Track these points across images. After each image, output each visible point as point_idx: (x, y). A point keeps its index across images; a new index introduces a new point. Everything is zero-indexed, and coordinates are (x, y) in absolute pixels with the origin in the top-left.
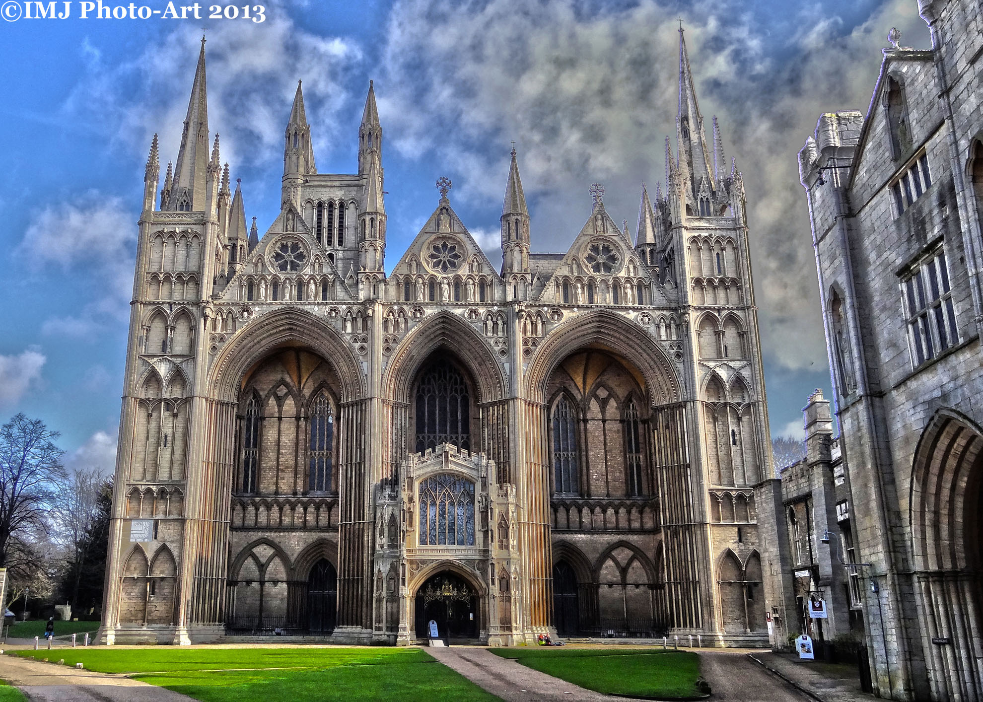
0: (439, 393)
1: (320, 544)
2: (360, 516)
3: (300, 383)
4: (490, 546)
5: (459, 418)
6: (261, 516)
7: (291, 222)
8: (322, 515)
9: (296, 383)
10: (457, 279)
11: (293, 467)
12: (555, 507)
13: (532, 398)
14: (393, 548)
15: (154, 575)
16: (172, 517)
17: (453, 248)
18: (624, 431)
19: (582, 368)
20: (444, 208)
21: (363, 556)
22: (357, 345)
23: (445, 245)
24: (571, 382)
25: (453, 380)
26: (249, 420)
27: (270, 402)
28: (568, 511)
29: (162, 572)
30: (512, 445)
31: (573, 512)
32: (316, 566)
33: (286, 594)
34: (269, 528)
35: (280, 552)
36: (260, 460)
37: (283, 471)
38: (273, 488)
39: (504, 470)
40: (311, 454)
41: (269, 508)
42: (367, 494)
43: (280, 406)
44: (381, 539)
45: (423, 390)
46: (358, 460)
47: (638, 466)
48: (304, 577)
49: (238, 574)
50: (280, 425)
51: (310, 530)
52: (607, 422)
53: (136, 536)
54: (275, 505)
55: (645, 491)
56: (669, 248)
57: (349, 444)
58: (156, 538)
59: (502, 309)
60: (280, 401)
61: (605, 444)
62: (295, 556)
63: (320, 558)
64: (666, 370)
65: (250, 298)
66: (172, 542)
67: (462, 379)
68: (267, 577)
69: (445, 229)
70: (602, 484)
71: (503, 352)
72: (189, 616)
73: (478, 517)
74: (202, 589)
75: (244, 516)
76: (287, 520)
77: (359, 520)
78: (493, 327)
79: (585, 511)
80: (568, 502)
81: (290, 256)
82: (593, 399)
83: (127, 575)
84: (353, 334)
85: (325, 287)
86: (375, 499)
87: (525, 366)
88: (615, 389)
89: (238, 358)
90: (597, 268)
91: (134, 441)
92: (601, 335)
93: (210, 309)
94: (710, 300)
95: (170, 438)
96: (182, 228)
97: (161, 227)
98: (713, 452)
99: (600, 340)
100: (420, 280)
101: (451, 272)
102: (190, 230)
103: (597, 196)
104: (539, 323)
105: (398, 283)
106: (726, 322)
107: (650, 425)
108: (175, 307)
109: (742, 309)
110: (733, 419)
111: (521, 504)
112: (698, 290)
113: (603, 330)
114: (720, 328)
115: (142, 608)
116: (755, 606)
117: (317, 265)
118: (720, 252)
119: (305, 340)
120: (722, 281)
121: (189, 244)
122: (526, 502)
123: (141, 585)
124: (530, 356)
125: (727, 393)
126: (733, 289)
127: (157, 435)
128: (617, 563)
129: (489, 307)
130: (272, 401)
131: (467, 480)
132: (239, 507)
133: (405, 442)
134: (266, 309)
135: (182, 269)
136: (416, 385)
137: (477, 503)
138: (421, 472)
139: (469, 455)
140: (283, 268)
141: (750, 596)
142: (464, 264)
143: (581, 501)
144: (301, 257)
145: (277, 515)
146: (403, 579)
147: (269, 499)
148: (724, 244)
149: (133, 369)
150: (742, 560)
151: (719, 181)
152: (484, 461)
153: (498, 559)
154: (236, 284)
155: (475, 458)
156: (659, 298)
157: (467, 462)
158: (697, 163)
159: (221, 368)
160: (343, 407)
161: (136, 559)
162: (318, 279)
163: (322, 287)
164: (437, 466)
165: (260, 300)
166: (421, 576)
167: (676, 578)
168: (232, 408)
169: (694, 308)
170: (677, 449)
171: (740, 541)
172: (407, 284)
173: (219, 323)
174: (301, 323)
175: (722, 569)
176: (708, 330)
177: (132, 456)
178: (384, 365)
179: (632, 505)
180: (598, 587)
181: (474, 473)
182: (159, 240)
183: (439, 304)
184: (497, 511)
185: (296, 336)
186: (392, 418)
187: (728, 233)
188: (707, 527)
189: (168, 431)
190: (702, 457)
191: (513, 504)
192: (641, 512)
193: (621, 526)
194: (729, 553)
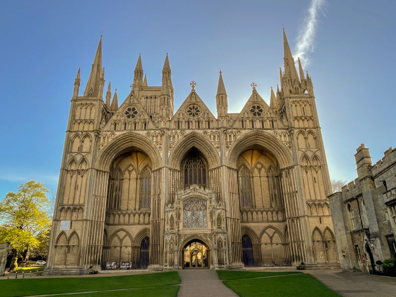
0: (194, 168)
1: (145, 230)
2: (159, 216)
3: (138, 165)
4: (214, 227)
5: (202, 177)
6: (121, 219)
7: (132, 100)
8: (146, 218)
9: (136, 165)
10: (198, 119)
11: (135, 199)
12: (241, 212)
13: (230, 166)
14: (172, 230)
15: (70, 244)
16: (78, 219)
17: (197, 108)
18: (268, 181)
19: (250, 156)
20: (193, 93)
21: (160, 233)
23: (194, 107)
24: (246, 162)
25: (199, 163)
26: (117, 180)
28: (247, 214)
29: (73, 243)
30: (222, 185)
31: (249, 214)
32: (144, 239)
33: (131, 251)
34: (124, 224)
35: (128, 234)
36: (121, 196)
37: (130, 200)
38: (126, 208)
39: (220, 196)
40: (142, 193)
41: (124, 215)
42: (162, 207)
43: (130, 174)
44: (167, 226)
45: (187, 167)
46: (158, 193)
47: (275, 195)
48: (139, 245)
49: (111, 244)
50: (129, 182)
51: (141, 224)
52: (261, 177)
53: (63, 228)
54: (127, 215)
55: (278, 205)
56: (283, 107)
57: (155, 186)
58: (71, 228)
59: (217, 130)
60: (130, 172)
61: (261, 186)
62: (135, 236)
64: (285, 153)
65: (115, 129)
66: (78, 230)
67: (203, 162)
68: (123, 245)
69: (193, 100)
70: (261, 202)
71: (218, 148)
72: (84, 262)
73: (208, 215)
74: (90, 250)
75: (114, 220)
76: (131, 221)
77: (159, 218)
78: (214, 138)
79: (254, 213)
80: (247, 210)
81: (131, 113)
82: (255, 168)
83: (58, 244)
84: (157, 142)
85: (145, 124)
86: (165, 209)
87: (227, 153)
88: (264, 164)
89: (110, 153)
90: (255, 114)
91: (64, 187)
92: (258, 141)
93: (98, 133)
94: (301, 125)
95: (79, 186)
96: (88, 102)
97: (80, 102)
98: (306, 186)
99: (258, 143)
100: (184, 121)
101: (196, 117)
102: (91, 104)
103: (254, 87)
104: (232, 135)
105: (175, 122)
106: (308, 133)
107: (279, 178)
108: (84, 133)
109: (315, 128)
110: (314, 172)
111: (227, 210)
112: (296, 121)
113: (258, 138)
114: (306, 136)
115: (64, 259)
116: (329, 251)
117: (142, 116)
118: (304, 107)
119: (138, 146)
120: (306, 118)
121: (91, 109)
122: (229, 209)
123: (64, 249)
124: (229, 149)
125: (311, 162)
126: (310, 121)
127: (74, 185)
128: (268, 235)
129: (212, 130)
130: (127, 172)
131: (204, 199)
132: (112, 216)
133: (178, 185)
134: (121, 133)
135: (88, 118)
136: (184, 165)
137: (208, 209)
138: (184, 197)
139: (204, 189)
140: (129, 117)
141: (327, 247)
142: (202, 114)
143: (252, 210)
144: (136, 113)
145: (128, 218)
146: (176, 243)
147: (124, 212)
148: (305, 103)
149: (65, 158)
150: (322, 231)
151: (302, 80)
152: (210, 192)
153: (218, 233)
154: (109, 123)
155: (207, 190)
156: (281, 125)
157: (204, 192)
158: (293, 74)
159: (102, 157)
160: (153, 172)
161: (63, 238)
162: (142, 121)
163: (144, 124)
164: (191, 194)
165: (119, 130)
166: (184, 241)
167: (294, 240)
168: (107, 174)
169: (295, 128)
170: (291, 185)
171: (321, 223)
172: (179, 122)
173: (102, 139)
174: (135, 139)
175: (314, 235)
176: (301, 137)
177: (63, 193)
178: (169, 154)
179: (274, 210)
180: (261, 245)
181: (206, 196)
182: (79, 108)
183: (191, 129)
184: (217, 212)
185: (134, 144)
186: (173, 176)
187: (307, 99)
188: (306, 217)
189: (79, 183)
190: (302, 188)
191: (223, 209)
192: (277, 213)
193: (269, 219)
194: (317, 228)
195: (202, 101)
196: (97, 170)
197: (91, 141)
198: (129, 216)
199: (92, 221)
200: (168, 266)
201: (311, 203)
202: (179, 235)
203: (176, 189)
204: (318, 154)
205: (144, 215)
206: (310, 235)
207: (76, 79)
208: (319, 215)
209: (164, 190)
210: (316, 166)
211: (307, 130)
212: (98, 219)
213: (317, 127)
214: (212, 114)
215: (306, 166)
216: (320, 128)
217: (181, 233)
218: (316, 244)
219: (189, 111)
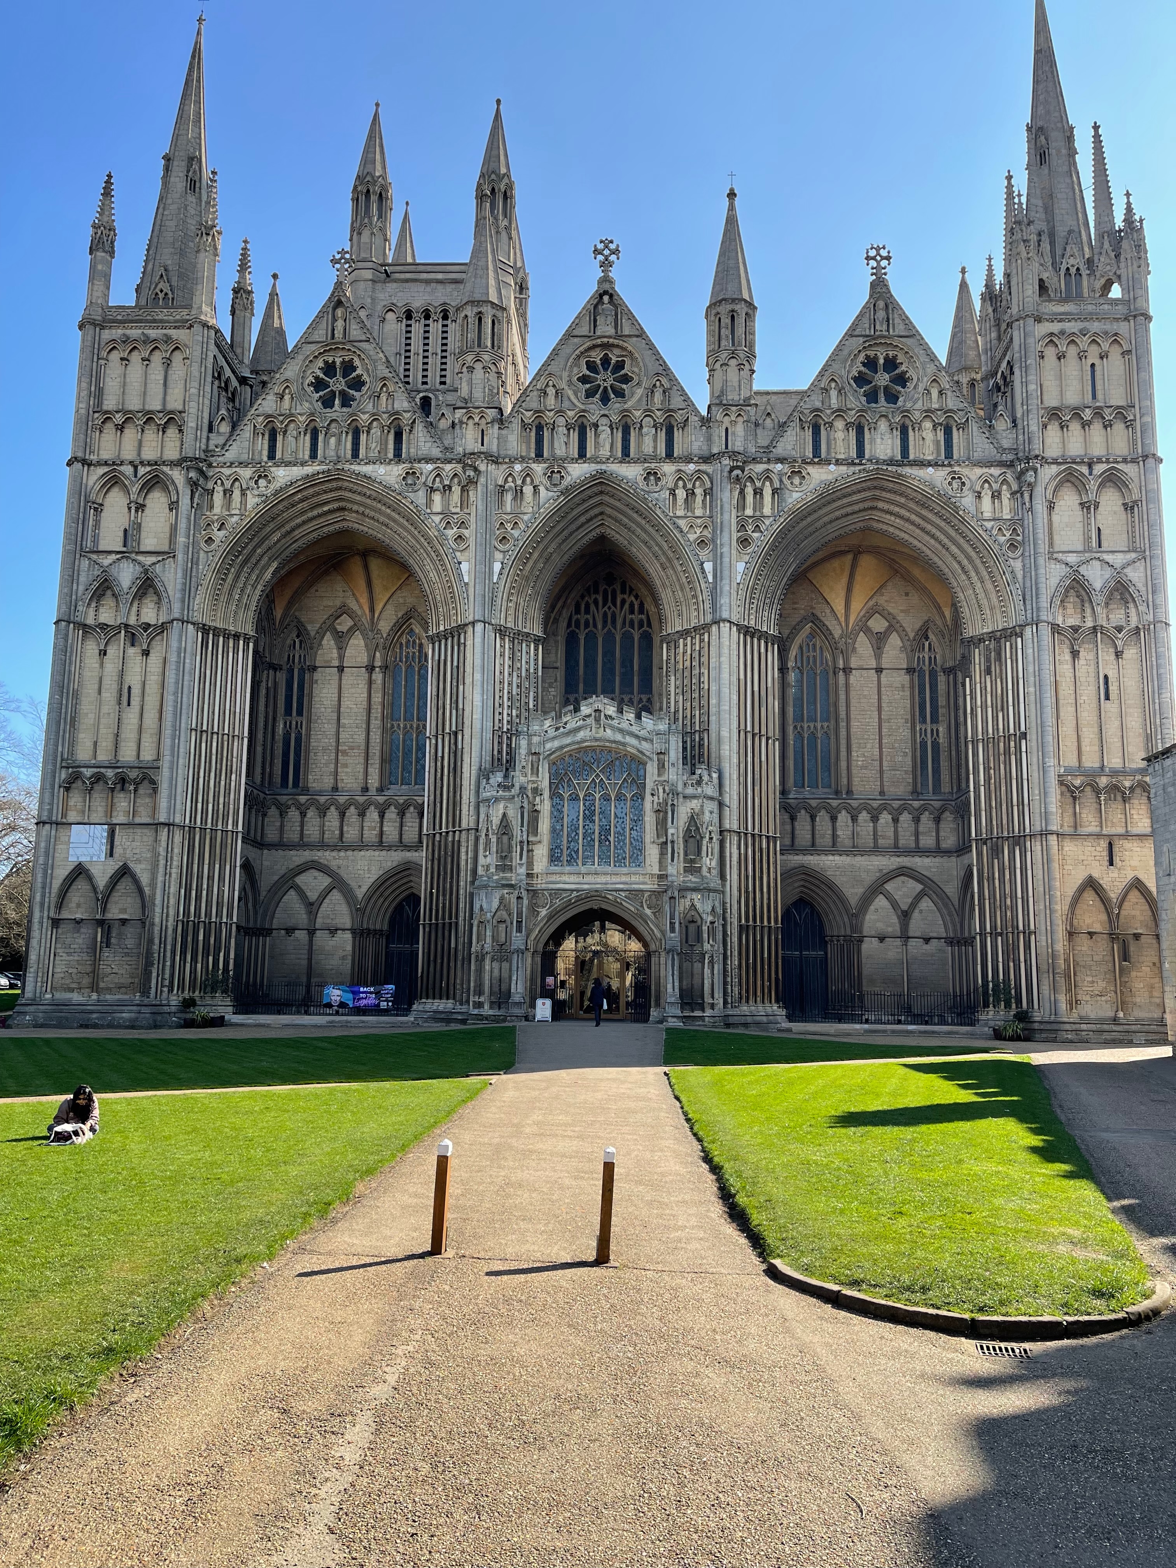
0: (604, 627)
1: (406, 870)
2: (455, 819)
3: (372, 610)
4: (670, 867)
5: (636, 667)
6: (310, 824)
7: (340, 324)
8: (409, 824)
9: (367, 611)
10: (625, 414)
11: (363, 747)
12: (789, 811)
13: (752, 622)
14: (503, 871)
15: (109, 916)
16: (138, 820)
17: (620, 365)
18: (912, 687)
19: (844, 580)
20: (606, 292)
21: (458, 886)
22: (451, 533)
23: (606, 361)
24: (825, 606)
25: (627, 606)
26: (291, 671)
27: (324, 642)
28: (813, 818)
29: (123, 911)
30: (713, 701)
31: (822, 819)
32: (400, 905)
33: (349, 948)
34: (322, 845)
35: (338, 883)
36: (309, 736)
37: (345, 753)
38: (327, 782)
39: (701, 746)
40: (392, 726)
41: (323, 812)
42: (465, 783)
43: (341, 649)
44: (485, 856)
45: (578, 625)
46: (454, 729)
47: (936, 745)
48: (381, 923)
49: (273, 917)
50: (340, 679)
51: (389, 848)
52: (884, 672)
53: (79, 852)
54: (333, 808)
55: (946, 788)
56: (1004, 365)
57: (441, 702)
58: (111, 855)
59: (703, 467)
60: (341, 639)
61: (880, 709)
62: (364, 889)
63: (407, 893)
64: (990, 573)
65: (272, 456)
66: (139, 861)
67: (642, 605)
68: (319, 922)
69: (605, 328)
70: (873, 773)
71: (702, 543)
72: (167, 983)
73: (650, 819)
74: (190, 939)
75: (282, 826)
76: (351, 833)
77: (454, 827)
78: (686, 500)
79: (843, 817)
80: (814, 803)
81: (338, 384)
82: (862, 634)
83: (65, 915)
84: (445, 514)
85: (398, 436)
86: (478, 792)
87: (741, 567)
88: (901, 617)
89: (253, 560)
90: (872, 397)
91: (76, 695)
92: (877, 515)
93: (201, 472)
94: (1075, 448)
95: (136, 691)
96: (153, 333)
97: (117, 333)
98: (1067, 712)
99: (875, 525)
100: (561, 421)
101: (616, 405)
102: (168, 339)
103: (878, 268)
104: (767, 491)
105: (524, 426)
106: (1102, 485)
107: (960, 676)
108: (142, 470)
109: (1134, 461)
110: (1107, 656)
111: (727, 800)
112: (1053, 430)
113: (880, 505)
114: (1092, 496)
115: (89, 969)
116: (1133, 974)
117: (384, 397)
118: (1097, 362)
119: (368, 528)
120: (1098, 413)
121: (167, 363)
122: (736, 797)
123: (86, 931)
124: (749, 550)
125: (1098, 609)
126: (1119, 427)
127: (115, 687)
128: (894, 904)
129: (682, 466)
130: (328, 641)
131: (633, 758)
132: (273, 812)
133: (536, 699)
134: (297, 472)
135: (155, 404)
136: (565, 614)
137: (648, 798)
138: (556, 744)
139: (638, 717)
140: (328, 403)
141: (1125, 957)
142: (639, 392)
143: (835, 803)
144: (358, 384)
145: (336, 823)
146: (519, 923)
147: (322, 799)
148: (1105, 346)
149: (70, 576)
150: (1114, 895)
151: (1100, 236)
152: (662, 727)
153: (684, 890)
154: (246, 431)
155: (647, 721)
156: (982, 446)
157: (634, 729)
158: (1062, 207)
159: (222, 573)
160: (432, 639)
161: (80, 890)
162: (385, 419)
163: (391, 437)
164: (581, 735)
165: (288, 458)
166: (550, 917)
167: (994, 927)
168: (246, 644)
169: (1045, 461)
170: (1004, 708)
171: (1111, 863)
172: (540, 428)
173: (218, 498)
174: (358, 498)
175: (1077, 911)
176: (1069, 500)
177: (73, 720)
178: (497, 566)
179: (923, 809)
180: (860, 941)
181: (645, 746)
182: (115, 356)
183: (595, 460)
184: (684, 810)
185: (352, 521)
186: (512, 658)
187: (1115, 327)
188: (1053, 839)
189: (133, 679)
190: (1050, 720)
191: (712, 798)
192: (937, 820)
193: (902, 842)
194: (1091, 884)
195: (641, 334)
196: (205, 630)
197: (173, 506)
198: (342, 815)
199: (192, 829)
200: (486, 1006)
201: (1077, 782)
202: (534, 893)
203: (524, 714)
204: (1136, 575)
205: (402, 814)
206: (1061, 908)
207: (94, 226)
208: (1104, 832)
209: (477, 716)
210: (1119, 629)
211: (1099, 469)
212: (215, 821)
213: (1145, 457)
214: (683, 393)
215: (1075, 629)
216: (1161, 461)
217: (540, 883)
218: (1084, 945)
219: (584, 380)
